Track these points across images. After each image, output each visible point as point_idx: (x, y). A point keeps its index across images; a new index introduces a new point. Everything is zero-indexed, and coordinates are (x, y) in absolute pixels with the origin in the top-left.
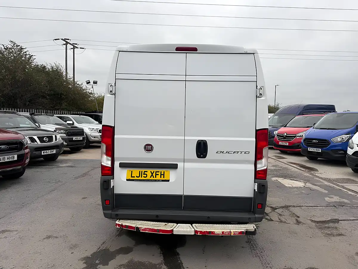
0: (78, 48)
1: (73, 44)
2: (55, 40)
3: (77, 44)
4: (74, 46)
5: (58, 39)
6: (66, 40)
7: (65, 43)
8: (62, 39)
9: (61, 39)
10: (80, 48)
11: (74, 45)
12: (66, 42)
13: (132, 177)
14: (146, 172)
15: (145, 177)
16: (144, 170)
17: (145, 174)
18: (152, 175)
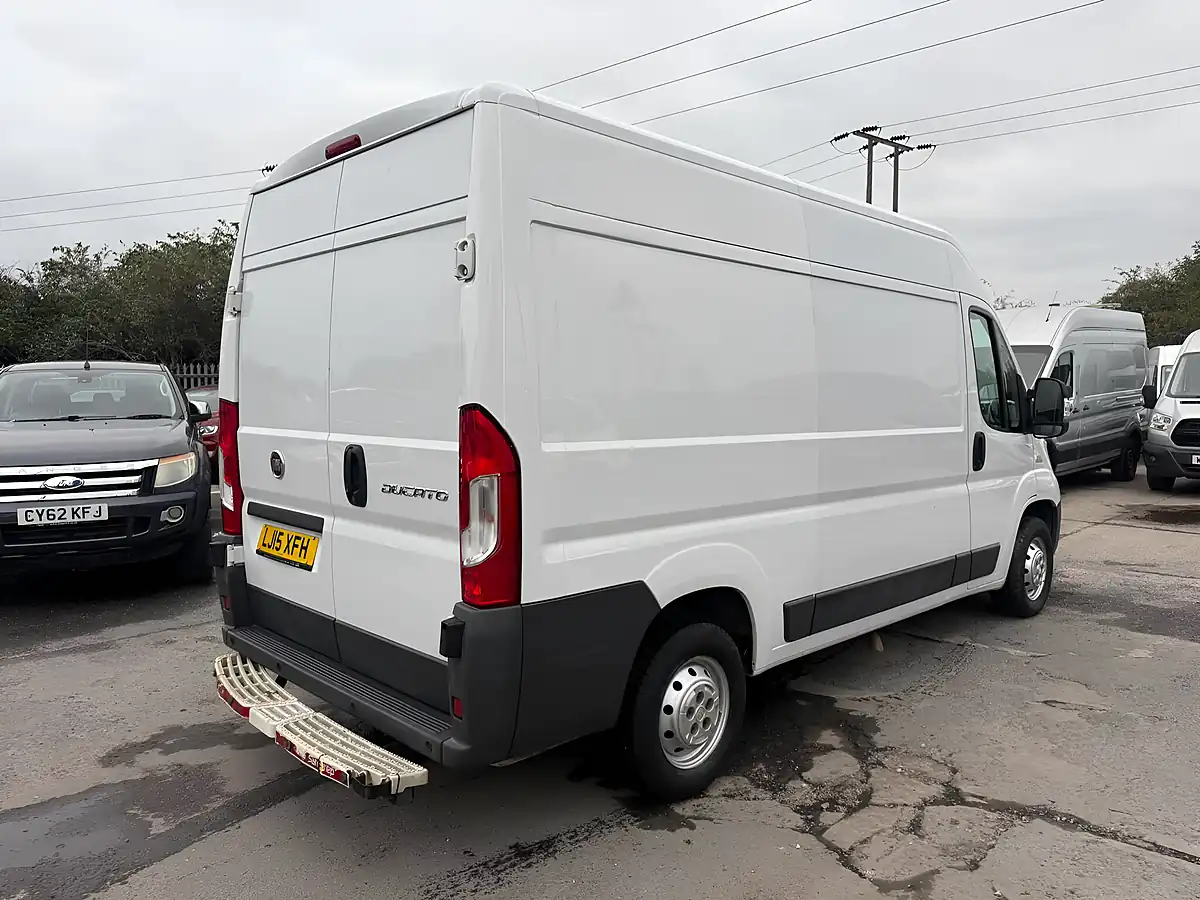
0: (912, 149)
1: (892, 139)
2: (836, 139)
3: (904, 137)
4: (897, 146)
5: (843, 136)
6: (868, 133)
7: (866, 142)
8: (857, 133)
9: (854, 133)
10: (919, 148)
11: (897, 141)
12: (870, 137)
13: (264, 545)
14: (281, 534)
15: (278, 549)
16: (280, 527)
17: (279, 541)
18: (288, 546)
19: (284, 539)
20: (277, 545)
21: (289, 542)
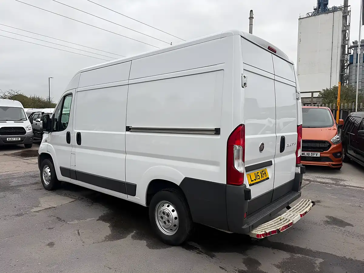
13: (252, 181)
14: (258, 173)
15: (259, 179)
16: (256, 171)
17: (258, 176)
18: (262, 176)
19: (259, 174)
20: (258, 177)
21: (261, 174)
